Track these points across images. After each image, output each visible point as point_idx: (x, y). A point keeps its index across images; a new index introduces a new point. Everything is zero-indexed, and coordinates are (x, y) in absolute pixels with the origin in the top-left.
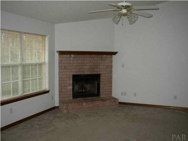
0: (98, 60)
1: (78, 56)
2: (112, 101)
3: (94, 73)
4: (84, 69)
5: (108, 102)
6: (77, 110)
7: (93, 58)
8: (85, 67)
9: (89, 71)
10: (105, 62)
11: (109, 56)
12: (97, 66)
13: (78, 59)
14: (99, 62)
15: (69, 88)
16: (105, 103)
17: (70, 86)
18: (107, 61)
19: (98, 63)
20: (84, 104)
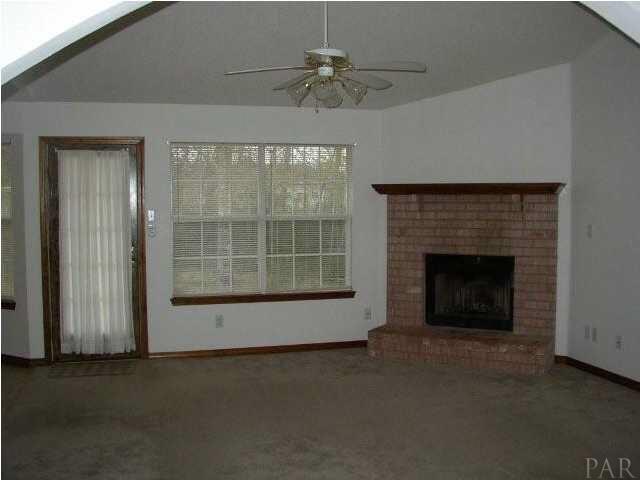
0: (503, 211)
1: (440, 198)
2: (521, 348)
3: (489, 253)
4: (457, 237)
5: (505, 350)
6: (406, 355)
7: (488, 203)
8: (460, 233)
9: (473, 245)
10: (528, 217)
11: (544, 198)
12: (501, 229)
13: (440, 207)
14: (507, 218)
15: (412, 291)
16: (493, 349)
17: (415, 284)
18: (536, 216)
19: (501, 220)
20: (426, 342)
